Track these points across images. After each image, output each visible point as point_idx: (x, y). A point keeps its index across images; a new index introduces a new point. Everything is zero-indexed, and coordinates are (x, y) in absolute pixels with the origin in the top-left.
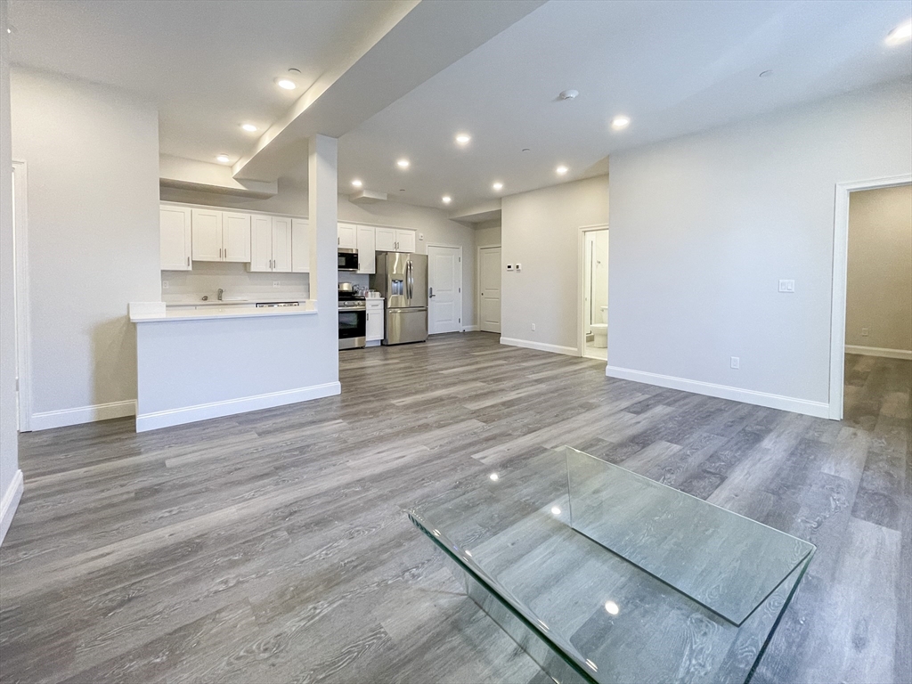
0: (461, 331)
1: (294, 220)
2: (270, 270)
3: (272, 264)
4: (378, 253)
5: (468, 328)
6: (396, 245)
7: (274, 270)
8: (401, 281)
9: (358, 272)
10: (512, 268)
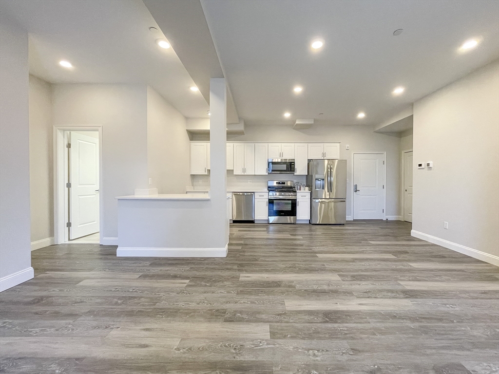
0: (385, 219)
1: (256, 144)
2: (243, 174)
3: (244, 170)
4: (309, 161)
5: (392, 218)
6: (324, 155)
7: (245, 174)
8: (323, 180)
9: (295, 174)
10: (423, 167)
